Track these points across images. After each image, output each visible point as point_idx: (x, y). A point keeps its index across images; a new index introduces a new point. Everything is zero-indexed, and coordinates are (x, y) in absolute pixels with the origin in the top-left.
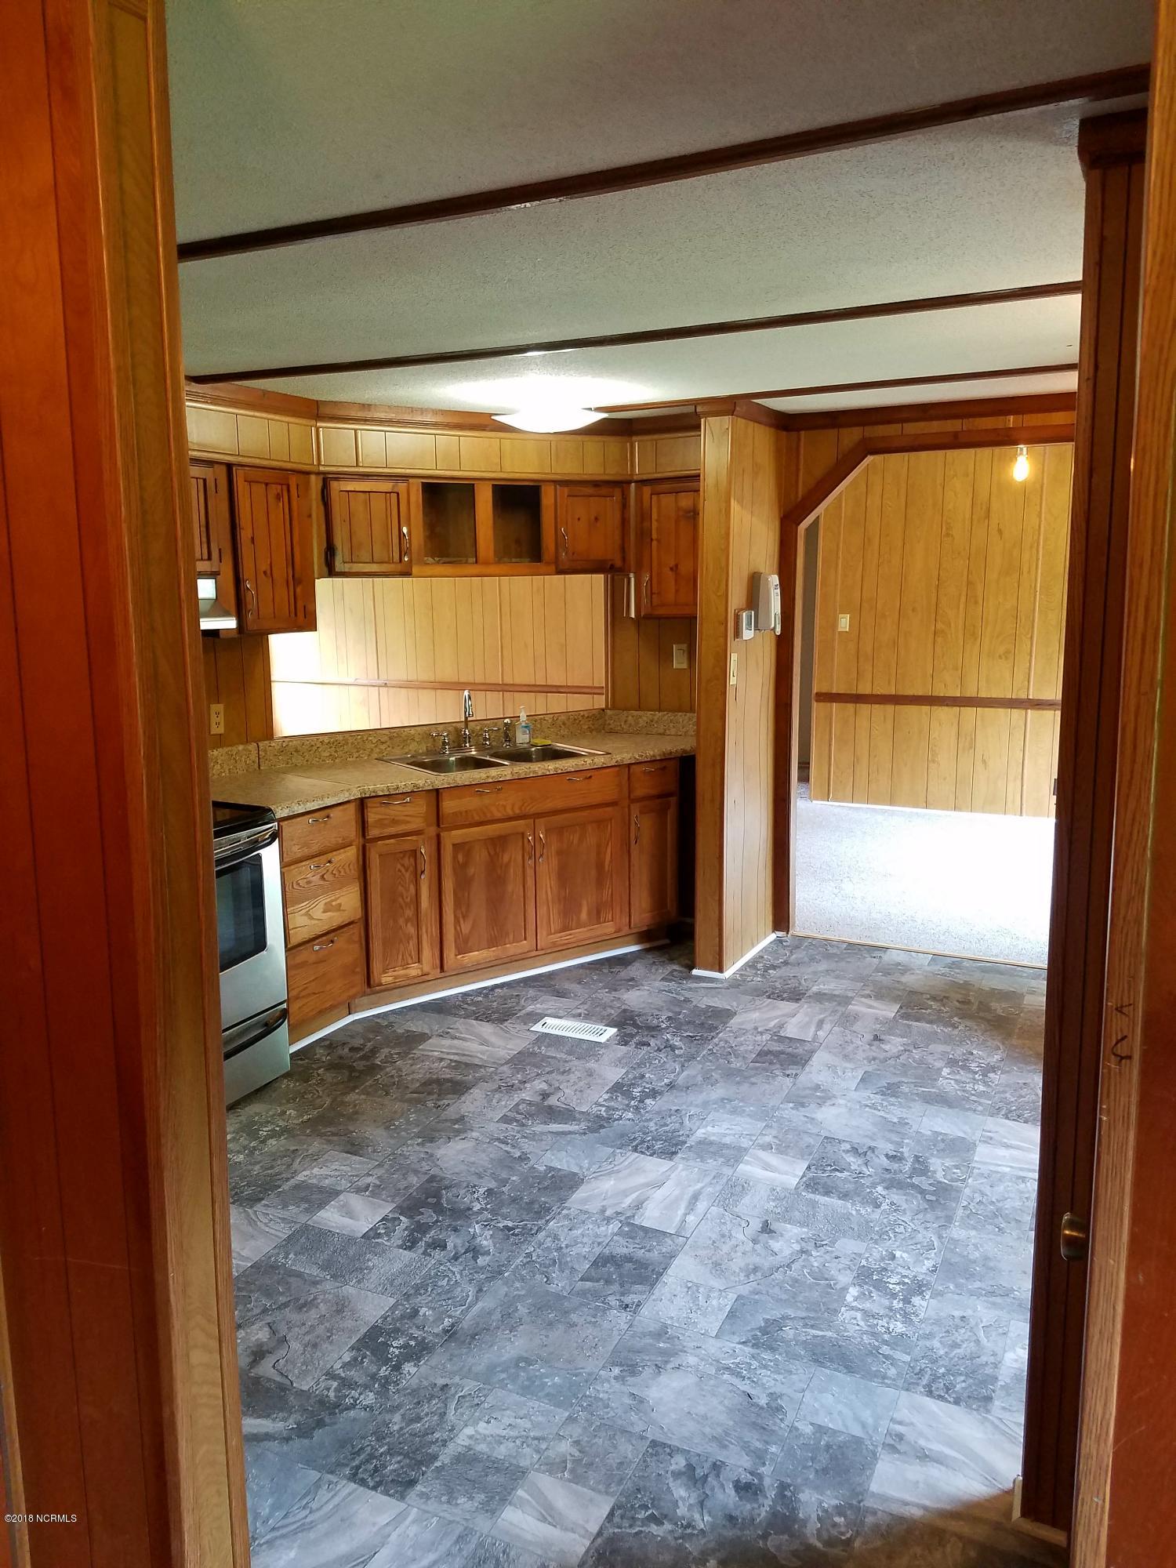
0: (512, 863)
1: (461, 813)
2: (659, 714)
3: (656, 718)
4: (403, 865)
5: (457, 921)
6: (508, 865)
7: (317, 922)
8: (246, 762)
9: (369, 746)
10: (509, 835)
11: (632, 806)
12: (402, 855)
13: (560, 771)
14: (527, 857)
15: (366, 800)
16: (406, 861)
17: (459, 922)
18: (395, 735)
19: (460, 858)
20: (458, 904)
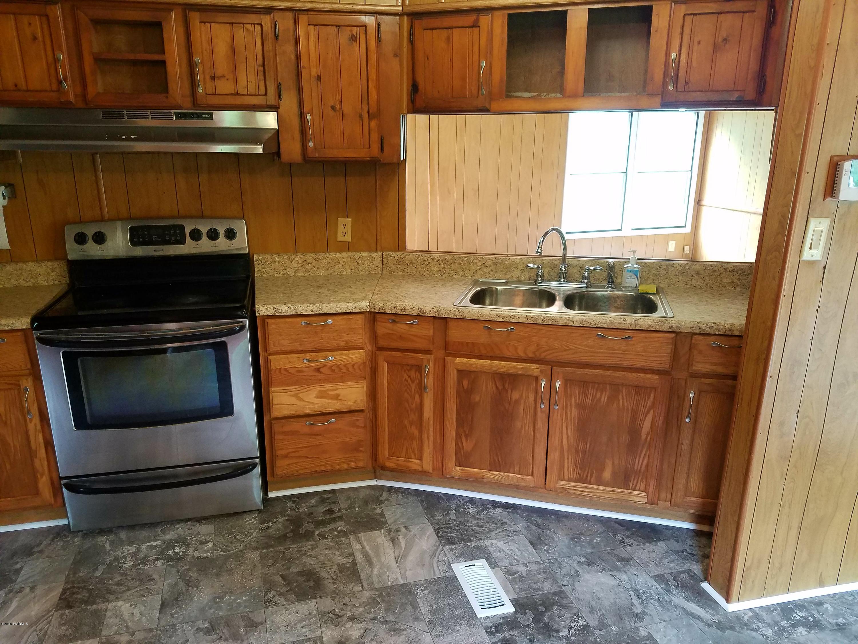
0: (523, 401)
1: (467, 344)
4: (409, 377)
5: (458, 436)
6: (517, 402)
7: (306, 403)
8: (368, 266)
9: (473, 267)
10: (521, 375)
12: (409, 368)
13: (587, 325)
14: (539, 402)
15: (378, 316)
16: (413, 373)
17: (461, 438)
18: (499, 261)
19: (465, 383)
20: (460, 422)
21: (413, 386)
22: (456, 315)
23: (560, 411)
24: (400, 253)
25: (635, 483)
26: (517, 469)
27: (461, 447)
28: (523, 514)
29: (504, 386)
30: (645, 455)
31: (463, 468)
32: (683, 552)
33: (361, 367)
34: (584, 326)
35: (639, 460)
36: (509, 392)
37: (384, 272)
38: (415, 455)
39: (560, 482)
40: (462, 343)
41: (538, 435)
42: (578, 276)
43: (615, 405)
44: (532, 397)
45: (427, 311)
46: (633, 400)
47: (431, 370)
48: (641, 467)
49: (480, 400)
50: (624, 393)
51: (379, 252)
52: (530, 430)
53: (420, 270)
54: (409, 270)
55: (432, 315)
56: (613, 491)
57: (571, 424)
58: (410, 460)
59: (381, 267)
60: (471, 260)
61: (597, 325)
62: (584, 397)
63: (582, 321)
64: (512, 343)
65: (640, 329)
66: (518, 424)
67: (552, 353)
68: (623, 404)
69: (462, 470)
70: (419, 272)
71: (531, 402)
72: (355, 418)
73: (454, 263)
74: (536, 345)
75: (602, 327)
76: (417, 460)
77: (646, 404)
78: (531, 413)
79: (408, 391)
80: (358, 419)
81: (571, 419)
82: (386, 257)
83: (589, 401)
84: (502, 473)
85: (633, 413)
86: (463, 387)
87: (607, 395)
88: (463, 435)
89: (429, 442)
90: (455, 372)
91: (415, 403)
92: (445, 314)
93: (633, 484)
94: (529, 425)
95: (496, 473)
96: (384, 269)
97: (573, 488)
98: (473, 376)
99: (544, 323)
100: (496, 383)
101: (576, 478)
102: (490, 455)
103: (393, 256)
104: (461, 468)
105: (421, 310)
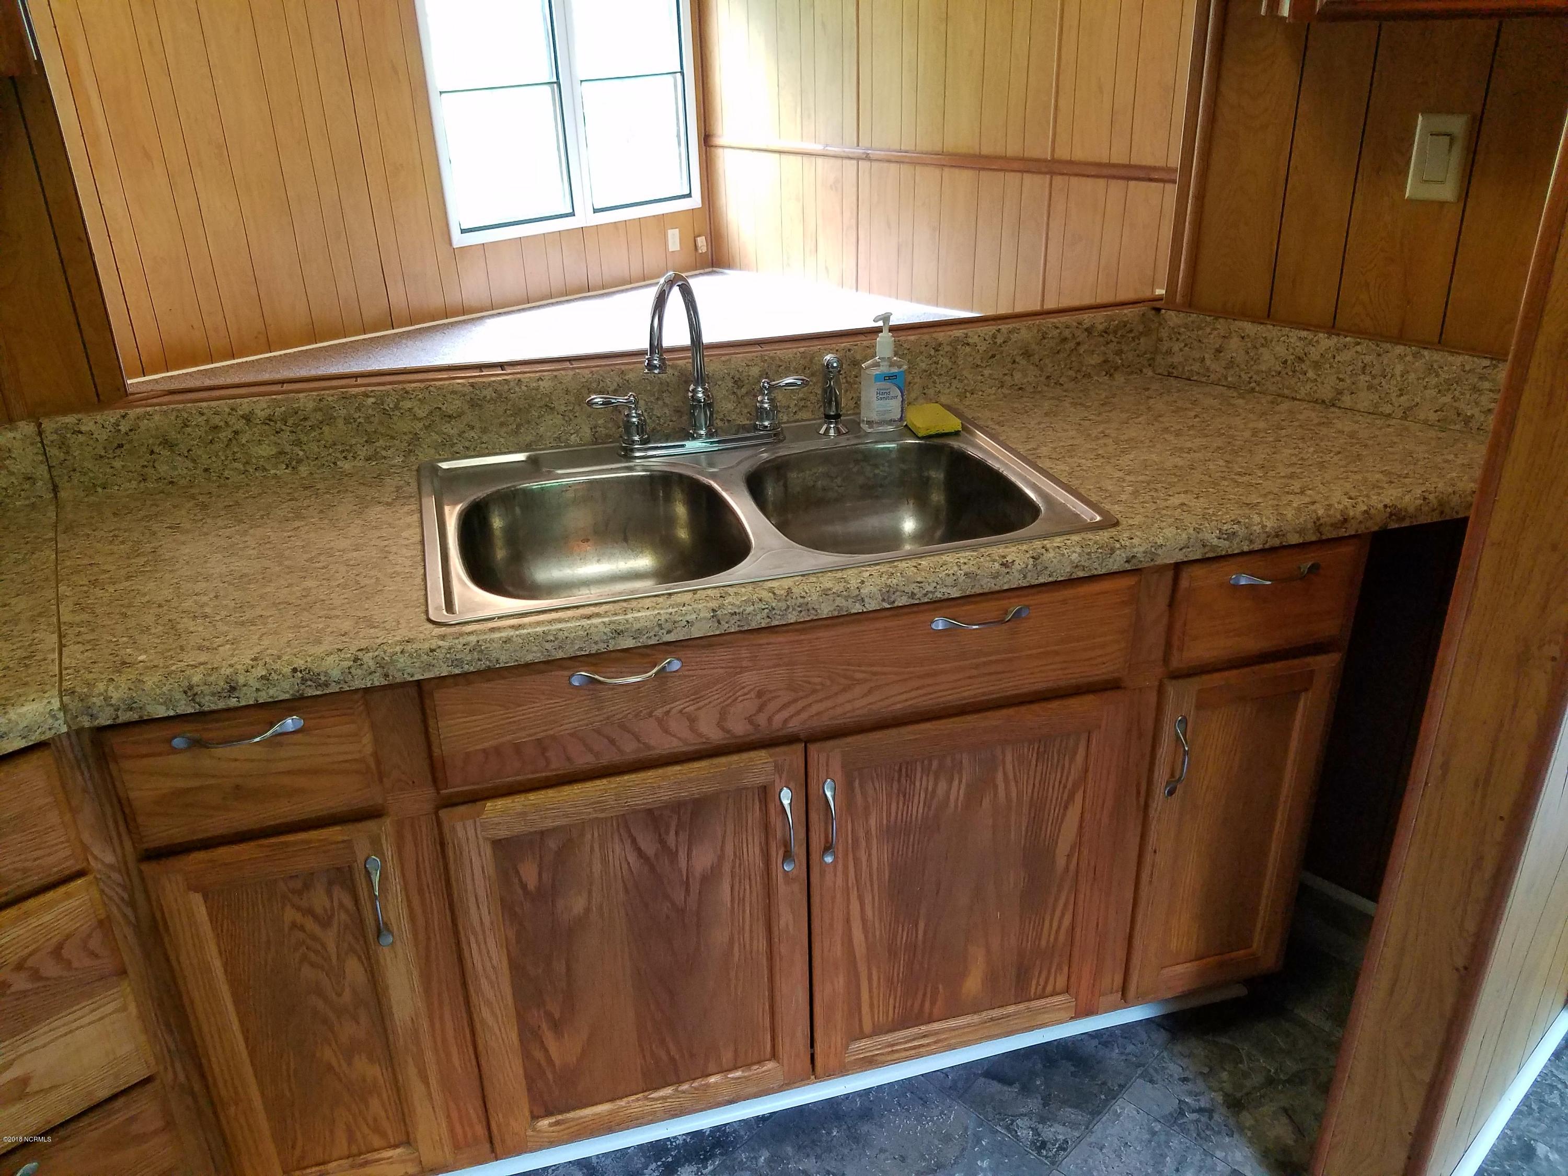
2: (1326, 342)
3: (1315, 354)
4: (309, 912)
6: (710, 878)
11: (1171, 690)
14: (777, 854)
21: (330, 938)
22: (458, 662)
23: (840, 867)
24: (110, 416)
25: (1042, 983)
26: (727, 1056)
27: (544, 1063)
28: (756, 1158)
29: (662, 842)
30: (1066, 905)
31: (560, 1117)
32: (1182, 1113)
33: (95, 943)
34: (896, 604)
35: (1051, 925)
36: (682, 856)
37: (63, 494)
38: (383, 1134)
39: (855, 1046)
40: (497, 751)
41: (783, 949)
42: (730, 406)
43: (986, 802)
44: (753, 853)
45: (335, 674)
46: (1032, 773)
47: (390, 870)
48: (1056, 939)
49: (588, 910)
50: (1009, 767)
51: (22, 424)
52: (755, 942)
53: (205, 461)
54: (163, 469)
55: (358, 684)
56: (992, 1019)
57: (872, 885)
58: (370, 1156)
59: (47, 476)
60: (390, 403)
61: (930, 596)
62: (904, 803)
63: (888, 592)
64: (678, 705)
65: (1051, 579)
66: (719, 936)
67: (804, 708)
68: (1008, 795)
69: (557, 1123)
70: (206, 470)
71: (751, 859)
72: (118, 1119)
73: (330, 420)
74: (752, 695)
75: (946, 596)
76: (396, 1146)
77: (1064, 778)
78: (755, 894)
79: (312, 956)
80: (133, 1113)
81: (871, 875)
82: (55, 437)
83: (917, 809)
84: (685, 1087)
85: (1033, 810)
86: (524, 887)
87: (964, 781)
88: (544, 1026)
89: (427, 1085)
90: (488, 850)
91: (347, 990)
92: (409, 670)
93: (1038, 984)
94: (751, 926)
95: (668, 1091)
96: (62, 483)
97: (890, 1049)
98: (553, 844)
99: (777, 623)
100: (634, 841)
101: (893, 1019)
102: (643, 1050)
103: (83, 428)
104: (552, 1120)
105: (309, 676)
